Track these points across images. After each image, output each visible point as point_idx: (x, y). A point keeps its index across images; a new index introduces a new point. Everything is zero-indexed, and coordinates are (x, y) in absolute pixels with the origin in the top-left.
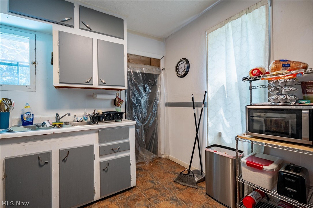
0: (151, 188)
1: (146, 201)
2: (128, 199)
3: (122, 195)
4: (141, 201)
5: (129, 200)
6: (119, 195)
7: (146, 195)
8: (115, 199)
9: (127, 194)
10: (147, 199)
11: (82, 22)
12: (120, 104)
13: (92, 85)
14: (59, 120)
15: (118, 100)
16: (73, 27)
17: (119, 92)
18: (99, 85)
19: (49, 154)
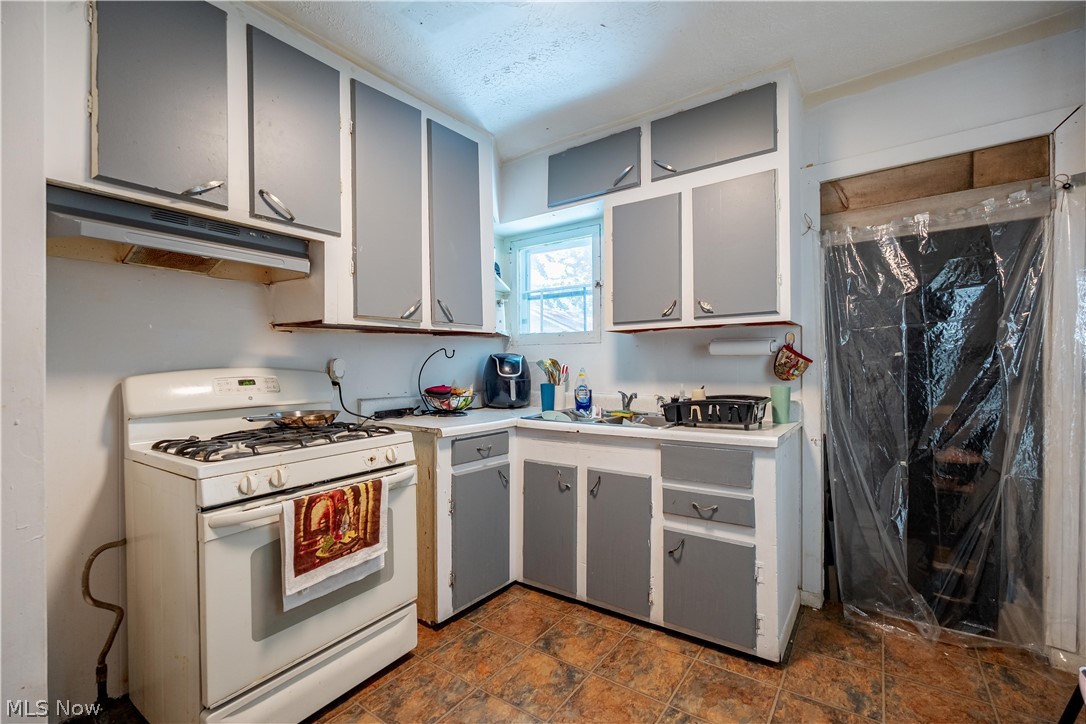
0: (823, 707)
1: (761, 717)
2: (723, 674)
3: (721, 658)
4: (745, 706)
5: (722, 679)
6: (716, 653)
7: (779, 707)
8: (695, 652)
9: (734, 667)
10: (767, 717)
11: (655, 162)
12: (796, 372)
13: (679, 319)
14: (627, 406)
15: (787, 358)
16: (637, 184)
17: (796, 331)
18: (695, 318)
19: (572, 472)
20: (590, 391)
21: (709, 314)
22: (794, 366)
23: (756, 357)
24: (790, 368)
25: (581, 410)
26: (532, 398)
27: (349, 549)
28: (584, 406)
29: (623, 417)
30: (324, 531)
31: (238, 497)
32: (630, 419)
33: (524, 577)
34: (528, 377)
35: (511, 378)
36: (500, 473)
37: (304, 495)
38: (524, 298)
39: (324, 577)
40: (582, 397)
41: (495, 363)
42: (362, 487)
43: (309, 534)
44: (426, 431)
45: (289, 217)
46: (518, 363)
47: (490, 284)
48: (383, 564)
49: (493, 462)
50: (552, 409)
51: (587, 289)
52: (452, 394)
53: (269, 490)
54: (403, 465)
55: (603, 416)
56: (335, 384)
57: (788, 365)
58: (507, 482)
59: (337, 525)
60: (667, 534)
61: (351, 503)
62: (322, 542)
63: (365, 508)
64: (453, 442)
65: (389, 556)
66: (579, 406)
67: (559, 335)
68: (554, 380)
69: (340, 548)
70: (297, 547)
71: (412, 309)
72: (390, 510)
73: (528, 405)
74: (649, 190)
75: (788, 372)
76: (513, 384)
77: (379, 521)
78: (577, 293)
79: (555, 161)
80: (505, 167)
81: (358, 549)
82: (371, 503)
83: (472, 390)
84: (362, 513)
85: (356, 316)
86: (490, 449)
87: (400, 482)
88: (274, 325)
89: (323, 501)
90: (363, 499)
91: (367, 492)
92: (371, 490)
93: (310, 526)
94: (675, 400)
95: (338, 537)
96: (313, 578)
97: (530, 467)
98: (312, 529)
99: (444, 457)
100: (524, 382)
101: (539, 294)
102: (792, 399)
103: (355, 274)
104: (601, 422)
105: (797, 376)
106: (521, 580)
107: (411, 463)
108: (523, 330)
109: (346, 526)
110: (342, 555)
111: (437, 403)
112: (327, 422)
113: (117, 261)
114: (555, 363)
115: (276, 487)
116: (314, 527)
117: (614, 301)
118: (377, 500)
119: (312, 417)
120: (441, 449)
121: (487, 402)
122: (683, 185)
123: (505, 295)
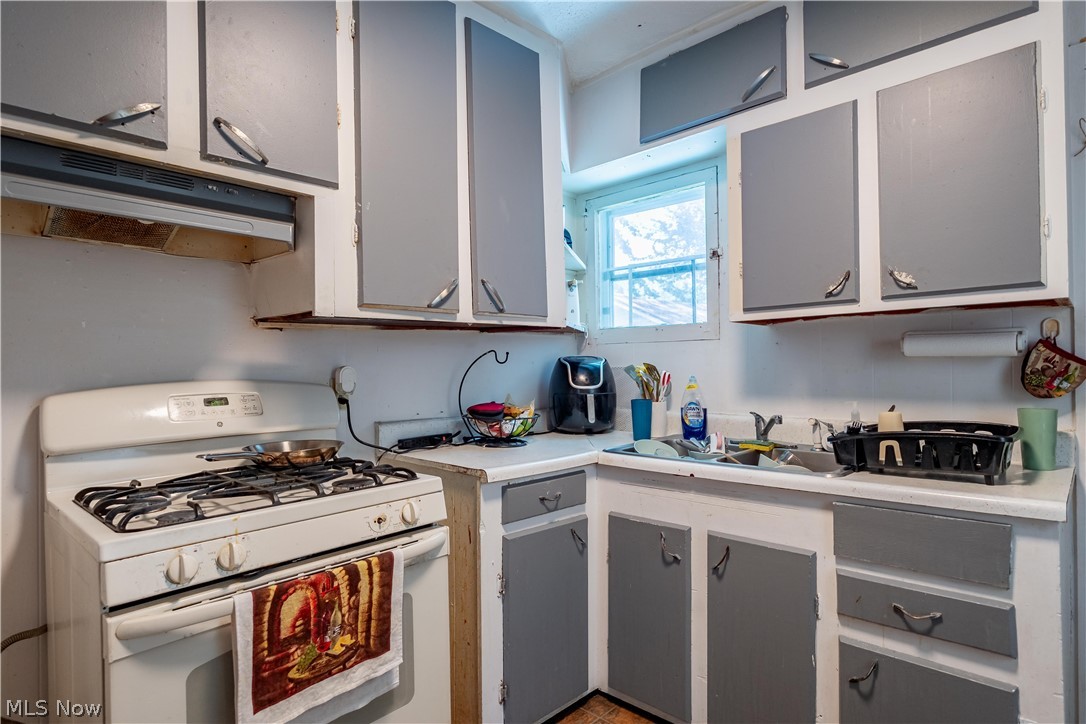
11: (812, 58)
12: (1065, 385)
13: (855, 301)
14: (763, 434)
15: (1046, 360)
16: (781, 96)
17: (1062, 315)
18: (883, 298)
19: (682, 536)
20: (705, 410)
21: (910, 290)
22: (1060, 374)
23: (986, 360)
24: (1054, 378)
25: (693, 440)
26: (618, 419)
27: (342, 664)
28: (695, 432)
29: (758, 452)
30: (301, 639)
31: (164, 587)
32: (769, 455)
33: (611, 684)
34: (612, 389)
35: (588, 391)
36: (573, 532)
37: (270, 580)
38: (605, 279)
39: (302, 711)
40: (693, 419)
41: (565, 370)
42: (362, 566)
43: (278, 645)
44: (464, 472)
45: (260, 159)
46: (597, 369)
47: (557, 259)
48: (396, 681)
49: (563, 517)
50: (649, 437)
51: (698, 261)
52: (506, 415)
53: (216, 575)
54: (429, 526)
55: (728, 449)
56: (343, 401)
57: (1048, 372)
58: (585, 545)
59: (323, 628)
60: (846, 651)
61: (344, 592)
62: (297, 655)
63: (366, 599)
64: (504, 489)
65: (407, 669)
66: (689, 432)
67: (656, 329)
68: (651, 395)
69: (328, 663)
70: (258, 665)
71: (444, 293)
72: (407, 598)
73: (613, 428)
74: (800, 101)
75: (1050, 384)
76: (591, 399)
77: (389, 618)
78: (682, 269)
79: (650, 75)
80: (577, 91)
81: (356, 663)
82: (377, 590)
83: (532, 408)
84: (363, 607)
85: (361, 305)
86: (558, 498)
87: (423, 554)
88: (258, 321)
89: (299, 592)
90: (363, 585)
91: (371, 574)
92: (376, 570)
93: (279, 631)
94: (853, 431)
95: (324, 646)
96: (283, 712)
97: (618, 525)
98: (282, 637)
99: (491, 512)
100: (606, 396)
101: (626, 271)
102: (1059, 429)
103: (359, 243)
104: (725, 460)
105: (1066, 391)
106: (605, 689)
107: (440, 524)
108: (603, 323)
109: (337, 629)
110: (330, 674)
111: (484, 429)
112: (323, 459)
113: (35, 233)
114: (651, 369)
115: (227, 570)
116: (285, 633)
117: (745, 276)
118: (387, 585)
119: (302, 453)
120: (485, 500)
121: (554, 424)
122: (861, 88)
123: (578, 274)
